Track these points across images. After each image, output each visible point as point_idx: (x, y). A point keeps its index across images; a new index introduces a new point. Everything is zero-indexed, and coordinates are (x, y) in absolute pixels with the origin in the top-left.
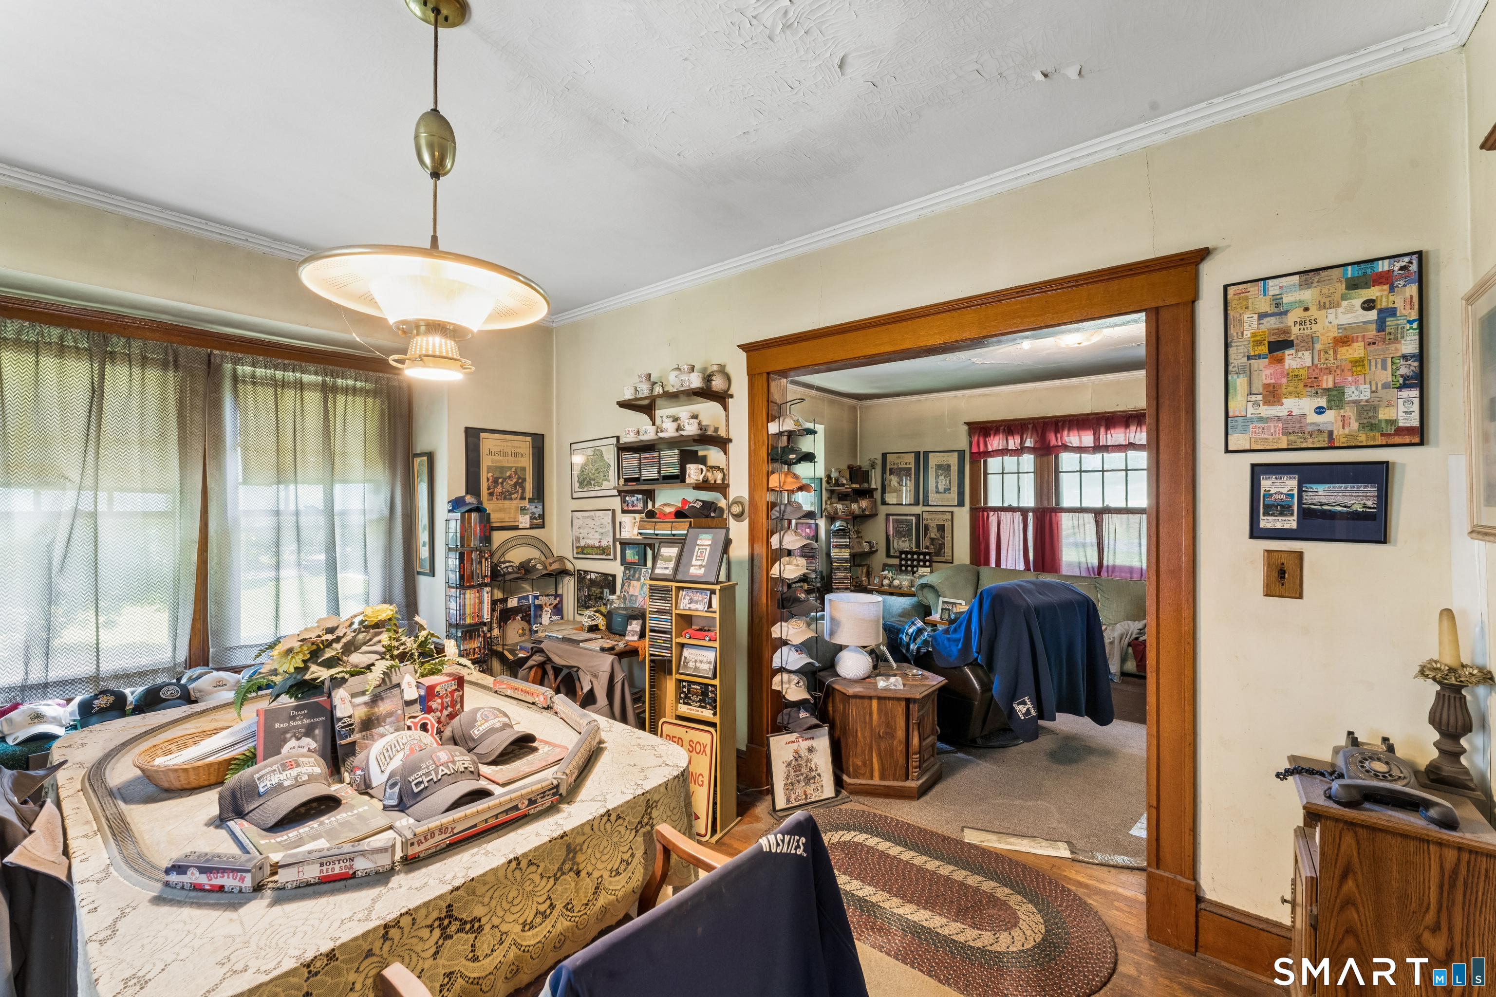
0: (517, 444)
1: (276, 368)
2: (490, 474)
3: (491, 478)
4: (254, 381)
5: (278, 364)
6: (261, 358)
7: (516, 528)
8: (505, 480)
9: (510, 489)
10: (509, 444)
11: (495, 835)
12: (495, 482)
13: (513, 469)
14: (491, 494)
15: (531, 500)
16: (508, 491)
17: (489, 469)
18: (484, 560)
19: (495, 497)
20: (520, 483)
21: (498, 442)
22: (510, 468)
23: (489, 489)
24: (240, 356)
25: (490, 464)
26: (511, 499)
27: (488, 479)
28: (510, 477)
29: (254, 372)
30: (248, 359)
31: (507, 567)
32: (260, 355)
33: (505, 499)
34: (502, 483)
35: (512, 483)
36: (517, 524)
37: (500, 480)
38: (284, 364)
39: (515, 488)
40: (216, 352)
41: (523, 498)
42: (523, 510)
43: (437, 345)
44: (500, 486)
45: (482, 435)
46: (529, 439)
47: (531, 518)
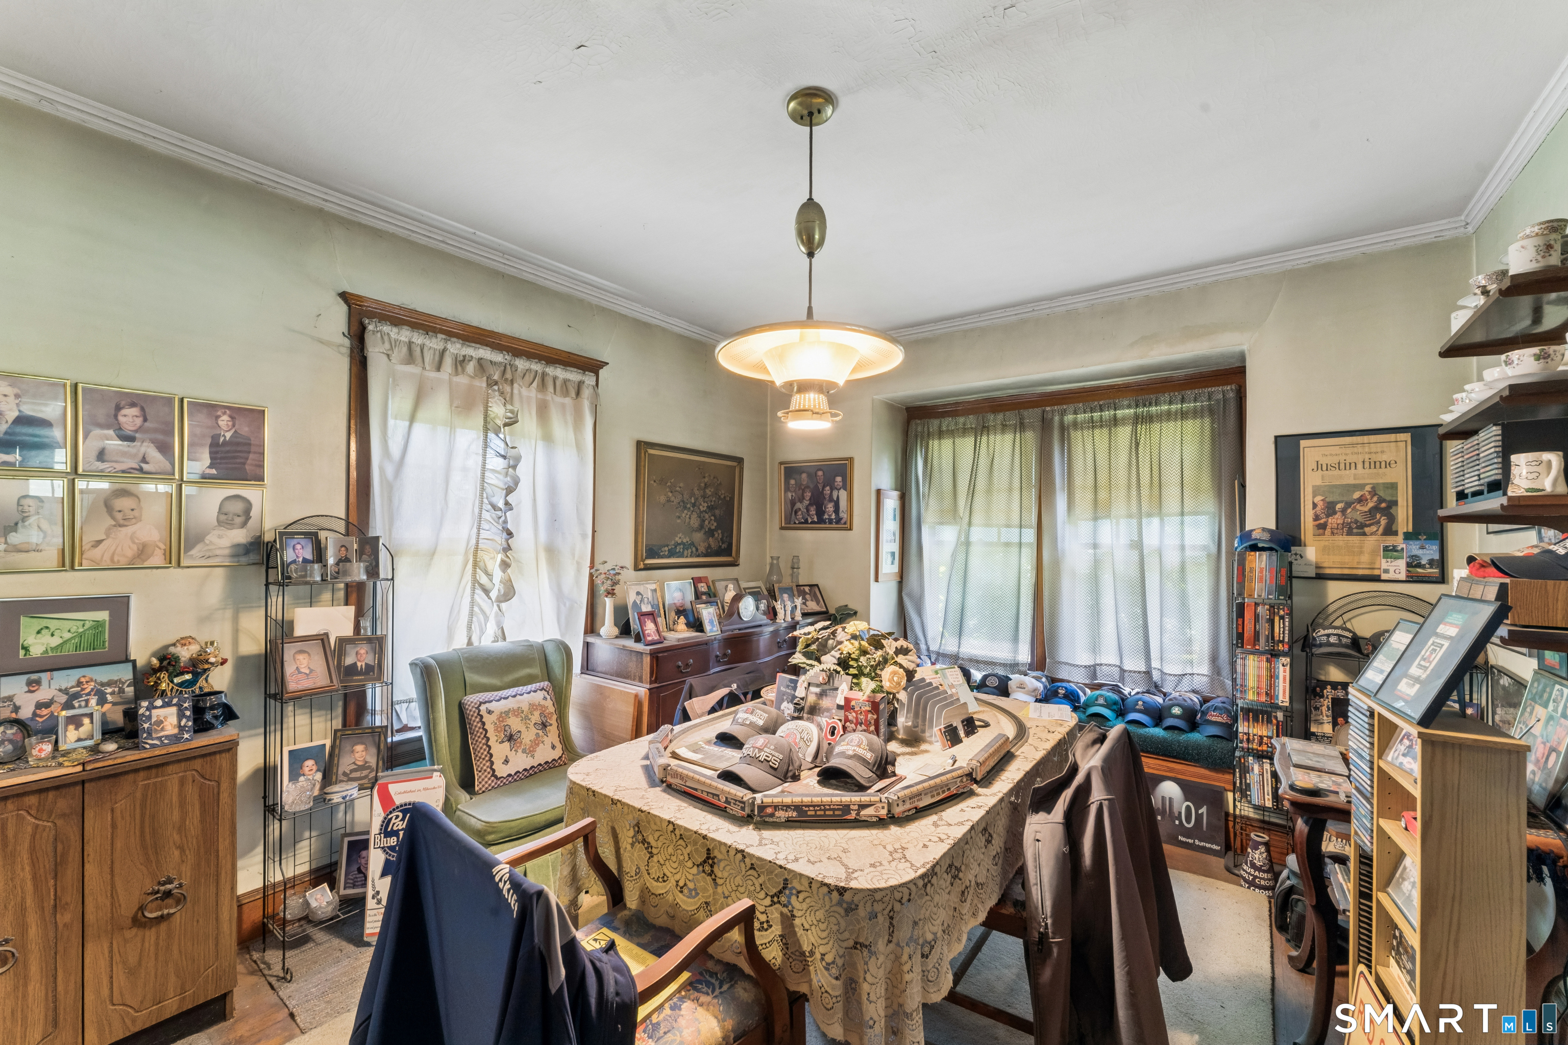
0: (1378, 448)
1: (1092, 410)
2: (1318, 499)
3: (1320, 505)
4: (1075, 425)
5: (1096, 406)
6: (1081, 405)
7: (1376, 579)
8: (1348, 504)
9: (1360, 519)
10: (1359, 449)
11: (701, 806)
12: (1330, 509)
13: (1368, 488)
14: (1322, 527)
15: (1408, 537)
16: (1356, 522)
17: (1316, 491)
18: (1277, 619)
19: (1328, 531)
20: (1387, 508)
21: (1336, 450)
22: (1361, 487)
23: (1316, 518)
24: (1065, 407)
25: (1318, 482)
26: (1364, 534)
27: (1315, 506)
28: (1361, 500)
29: (1076, 418)
30: (1071, 407)
31: (1328, 636)
32: (1079, 402)
33: (1350, 533)
34: (1343, 511)
35: (1366, 509)
36: (1376, 572)
37: (1339, 506)
38: (1100, 406)
39: (1374, 517)
40: (1048, 409)
41: (1390, 531)
42: (1390, 552)
43: (814, 399)
44: (1339, 515)
45: (1303, 443)
46: (1407, 437)
47: (1409, 565)
